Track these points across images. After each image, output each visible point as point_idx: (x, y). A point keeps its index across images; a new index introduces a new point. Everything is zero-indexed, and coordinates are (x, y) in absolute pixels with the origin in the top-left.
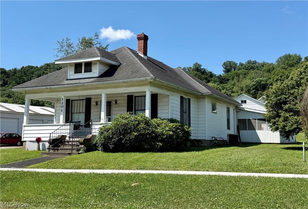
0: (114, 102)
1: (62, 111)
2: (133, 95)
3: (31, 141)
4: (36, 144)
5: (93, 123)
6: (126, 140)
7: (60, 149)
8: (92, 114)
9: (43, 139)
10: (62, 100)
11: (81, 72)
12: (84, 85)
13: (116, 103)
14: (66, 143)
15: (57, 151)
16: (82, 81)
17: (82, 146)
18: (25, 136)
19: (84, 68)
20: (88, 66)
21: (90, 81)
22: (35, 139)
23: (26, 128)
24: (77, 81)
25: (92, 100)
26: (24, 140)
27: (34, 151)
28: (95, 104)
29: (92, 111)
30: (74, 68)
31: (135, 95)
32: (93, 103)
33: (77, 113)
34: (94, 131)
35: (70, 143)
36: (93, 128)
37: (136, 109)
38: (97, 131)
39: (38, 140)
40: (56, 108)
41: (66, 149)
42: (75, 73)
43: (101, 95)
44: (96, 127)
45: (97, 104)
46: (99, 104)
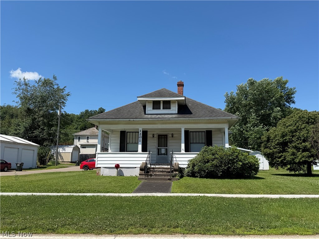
0: (171, 136)
1: (140, 141)
2: (188, 131)
3: (105, 168)
4: (116, 170)
5: (174, 153)
7: (154, 175)
9: (121, 166)
11: (160, 109)
13: (173, 136)
14: (151, 169)
16: (166, 116)
17: (177, 173)
18: (99, 162)
19: (163, 106)
20: (167, 104)
22: (114, 166)
23: (99, 156)
25: (148, 133)
26: (98, 166)
27: (114, 176)
29: (148, 142)
30: (152, 104)
31: (190, 130)
32: (149, 135)
33: (132, 143)
34: (175, 159)
35: (155, 170)
36: (174, 157)
37: (191, 142)
38: (178, 159)
39: (117, 166)
40: (111, 139)
41: (160, 175)
42: (153, 109)
43: (181, 129)
44: (177, 156)
45: (153, 136)
46: (155, 136)
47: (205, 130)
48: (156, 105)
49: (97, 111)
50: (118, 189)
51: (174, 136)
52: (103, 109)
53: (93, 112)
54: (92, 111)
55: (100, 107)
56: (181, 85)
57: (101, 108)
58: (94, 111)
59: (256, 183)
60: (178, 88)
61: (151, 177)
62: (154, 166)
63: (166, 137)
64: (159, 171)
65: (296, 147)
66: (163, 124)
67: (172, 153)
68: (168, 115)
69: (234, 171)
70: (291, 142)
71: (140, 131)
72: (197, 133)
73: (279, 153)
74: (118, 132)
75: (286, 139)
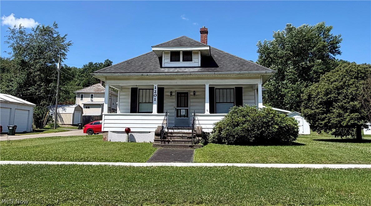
0: (192, 93)
1: (155, 100)
2: (214, 87)
3: (113, 132)
5: (197, 114)
9: (132, 130)
10: (155, 89)
11: (179, 61)
12: (191, 74)
13: (194, 94)
14: (168, 134)
15: (167, 142)
17: (200, 138)
18: (106, 125)
19: (183, 57)
22: (124, 130)
23: (107, 117)
24: (176, 70)
25: (165, 90)
26: (104, 130)
27: (124, 143)
28: (169, 94)
29: (164, 101)
30: (169, 55)
31: (216, 87)
32: (166, 93)
33: (146, 103)
34: (197, 122)
35: (174, 135)
36: (196, 119)
37: (216, 102)
38: (201, 122)
39: (128, 131)
40: (120, 97)
41: (180, 141)
42: (171, 61)
43: (205, 85)
44: (200, 118)
45: (171, 95)
46: (173, 94)
47: (234, 87)
48: (175, 56)
49: (102, 64)
50: (129, 157)
51: (196, 94)
52: (110, 61)
53: (98, 65)
54: (96, 63)
55: (106, 59)
56: (204, 32)
57: (108, 60)
58: (99, 63)
59: (295, 150)
60: (201, 36)
62: (172, 131)
63: (186, 95)
64: (178, 137)
67: (194, 114)
68: (190, 69)
69: (269, 136)
70: (336, 101)
72: (225, 90)
73: (323, 114)
74: (129, 89)
75: (330, 98)
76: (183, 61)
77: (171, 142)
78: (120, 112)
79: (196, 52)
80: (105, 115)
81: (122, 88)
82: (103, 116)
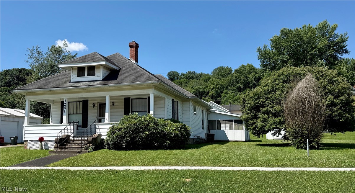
0: (111, 104)
1: (65, 112)
2: (130, 98)
3: (32, 141)
4: (40, 143)
5: (98, 123)
6: (139, 139)
8: (89, 115)
9: (45, 139)
10: (65, 102)
11: (85, 76)
12: (89, 88)
13: (113, 105)
14: (71, 142)
16: (87, 84)
17: (91, 145)
19: (87, 72)
20: (92, 70)
21: (95, 84)
22: (37, 139)
23: (27, 128)
24: (82, 84)
25: (89, 102)
26: (25, 140)
27: (37, 150)
28: (92, 106)
29: (89, 112)
30: (76, 71)
31: (132, 97)
32: (90, 105)
33: (74, 114)
34: (98, 130)
35: (75, 142)
36: (98, 128)
37: (133, 111)
38: (101, 130)
39: (41, 140)
40: (53, 110)
41: (74, 148)
42: (78, 76)
43: (105, 97)
44: (101, 127)
45: (94, 106)
46: (96, 105)
48: (81, 72)
51: (115, 104)
56: (133, 46)
61: (65, 150)
62: (77, 139)
63: (102, 106)
64: (76, 144)
65: (267, 113)
66: (88, 92)
67: (96, 124)
71: (64, 101)
72: (140, 100)
74: (59, 102)
76: (88, 75)
77: (67, 149)
78: (52, 123)
79: (99, 67)
80: (25, 126)
81: (54, 101)
82: (24, 127)
